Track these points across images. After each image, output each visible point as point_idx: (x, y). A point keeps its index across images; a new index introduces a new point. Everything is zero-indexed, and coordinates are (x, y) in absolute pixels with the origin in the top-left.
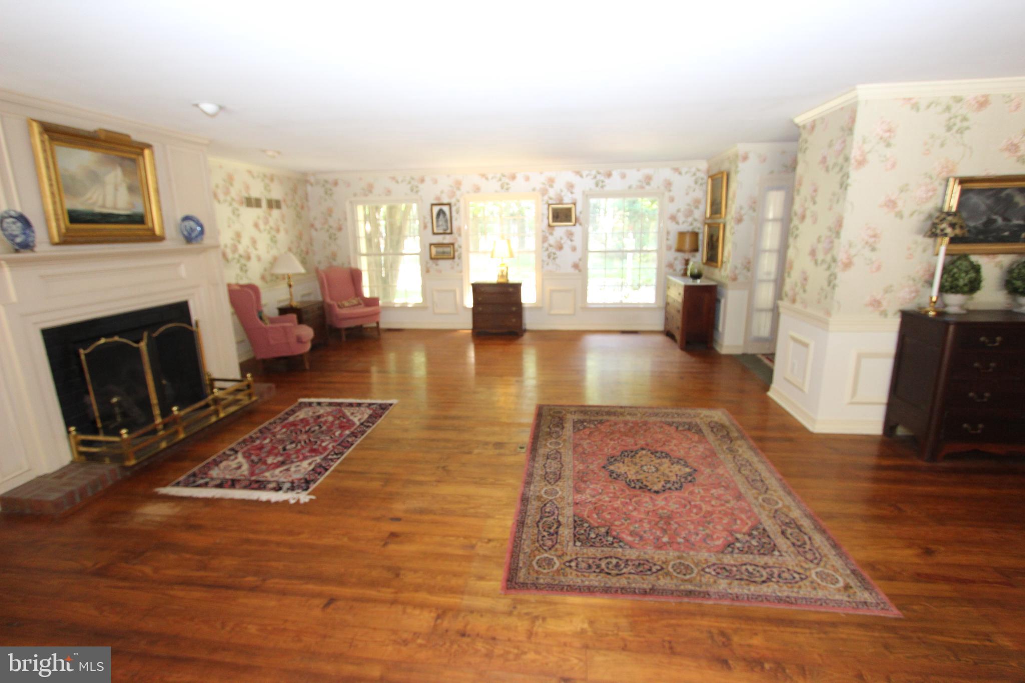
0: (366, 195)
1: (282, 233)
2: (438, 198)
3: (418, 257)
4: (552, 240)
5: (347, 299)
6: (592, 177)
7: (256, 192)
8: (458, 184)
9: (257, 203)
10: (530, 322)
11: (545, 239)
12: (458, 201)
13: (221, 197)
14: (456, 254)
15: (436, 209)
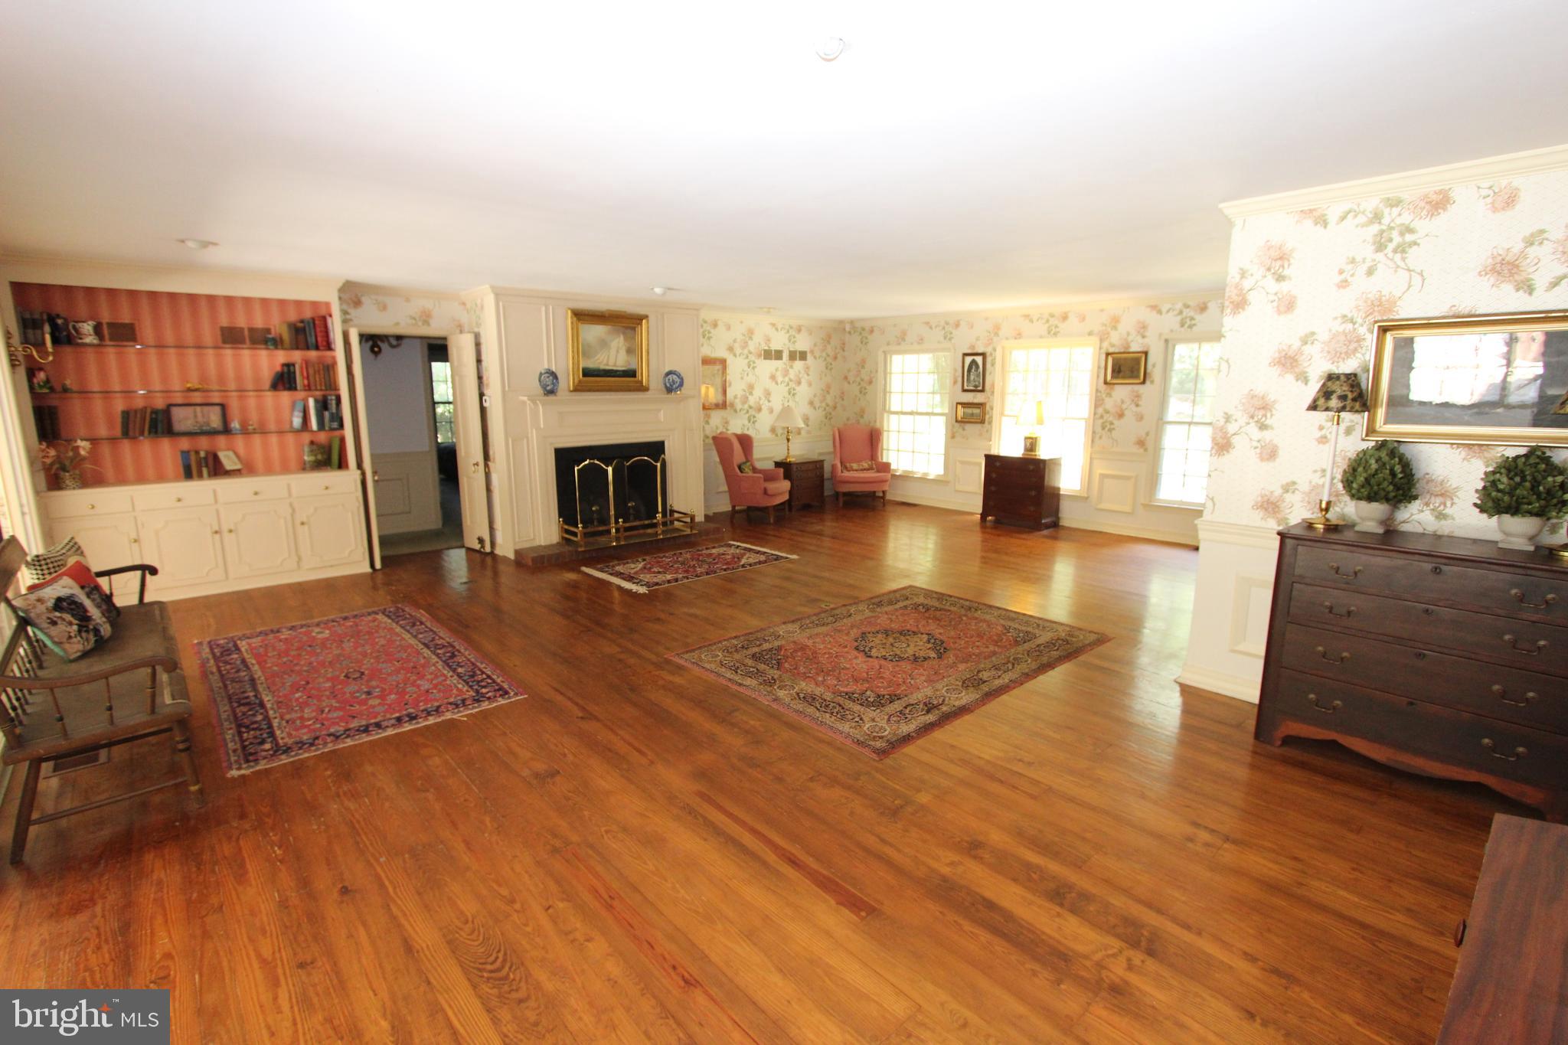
0: (899, 344)
1: (804, 385)
2: (973, 347)
3: (943, 419)
4: (1109, 404)
5: (859, 461)
6: (1176, 312)
7: (779, 342)
8: (997, 328)
9: (778, 355)
10: (1070, 516)
11: (1098, 403)
12: (995, 350)
13: (738, 351)
14: (987, 417)
15: (968, 360)
